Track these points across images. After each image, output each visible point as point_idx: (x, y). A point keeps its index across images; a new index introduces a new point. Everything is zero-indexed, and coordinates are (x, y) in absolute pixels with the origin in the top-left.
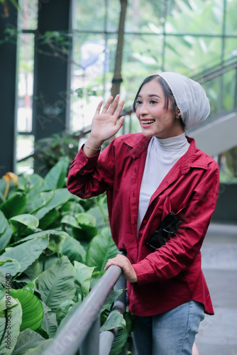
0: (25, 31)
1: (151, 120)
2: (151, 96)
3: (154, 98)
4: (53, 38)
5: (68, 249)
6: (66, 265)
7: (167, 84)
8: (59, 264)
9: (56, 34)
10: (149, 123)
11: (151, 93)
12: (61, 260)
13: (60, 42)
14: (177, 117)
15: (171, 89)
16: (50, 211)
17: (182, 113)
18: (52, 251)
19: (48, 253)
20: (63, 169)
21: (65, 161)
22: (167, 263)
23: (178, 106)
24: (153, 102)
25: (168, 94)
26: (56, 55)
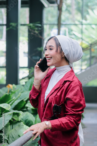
1: (50, 58)
2: (50, 46)
3: (51, 48)
5: (27, 118)
6: (22, 126)
8: (19, 126)
10: (49, 59)
11: (50, 45)
12: (20, 124)
13: (33, 28)
14: (63, 56)
15: (60, 43)
16: (20, 102)
17: (65, 54)
18: (16, 120)
19: (14, 121)
23: (63, 51)
24: (51, 49)
25: (58, 45)
26: (32, 33)
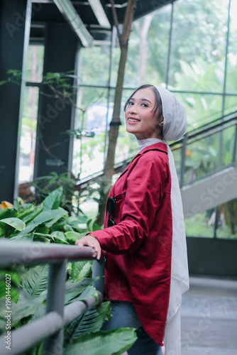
0: (28, 84)
2: (144, 100)
4: (55, 79)
7: (159, 94)
9: (57, 75)
13: (61, 83)
14: (160, 125)
17: (164, 122)
20: (57, 198)
21: (60, 191)
22: (123, 234)
23: (164, 115)
26: (57, 97)
